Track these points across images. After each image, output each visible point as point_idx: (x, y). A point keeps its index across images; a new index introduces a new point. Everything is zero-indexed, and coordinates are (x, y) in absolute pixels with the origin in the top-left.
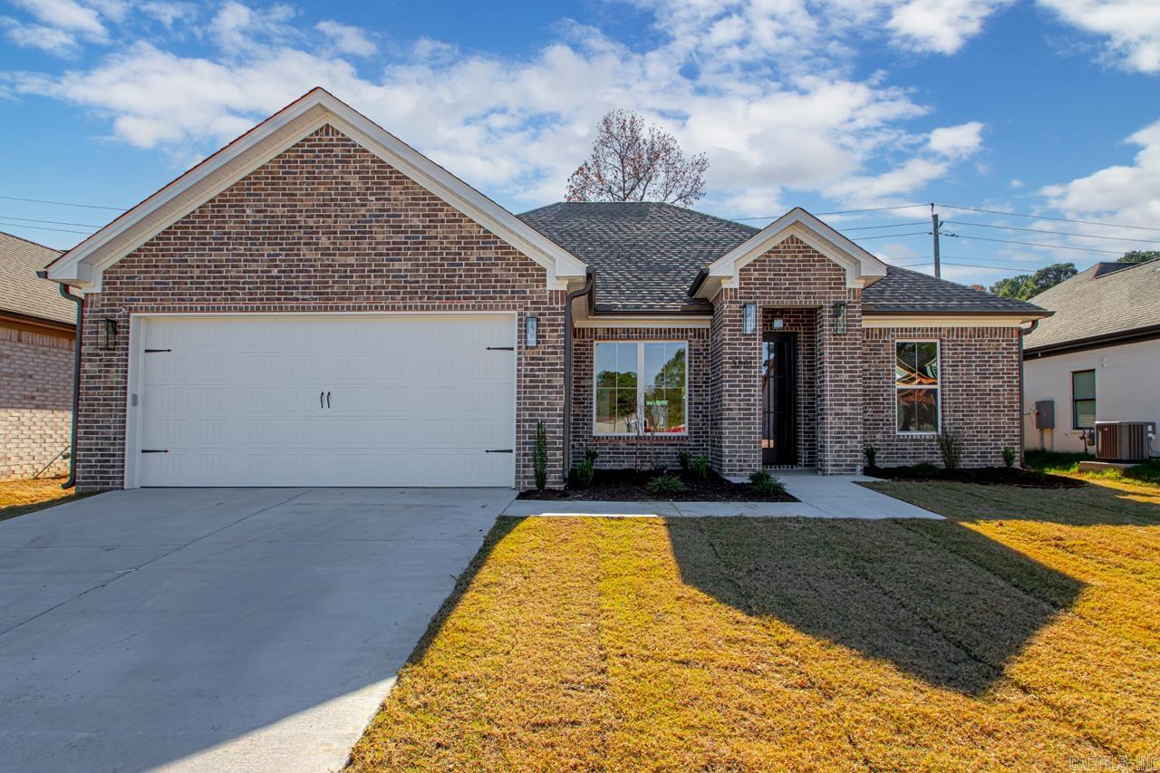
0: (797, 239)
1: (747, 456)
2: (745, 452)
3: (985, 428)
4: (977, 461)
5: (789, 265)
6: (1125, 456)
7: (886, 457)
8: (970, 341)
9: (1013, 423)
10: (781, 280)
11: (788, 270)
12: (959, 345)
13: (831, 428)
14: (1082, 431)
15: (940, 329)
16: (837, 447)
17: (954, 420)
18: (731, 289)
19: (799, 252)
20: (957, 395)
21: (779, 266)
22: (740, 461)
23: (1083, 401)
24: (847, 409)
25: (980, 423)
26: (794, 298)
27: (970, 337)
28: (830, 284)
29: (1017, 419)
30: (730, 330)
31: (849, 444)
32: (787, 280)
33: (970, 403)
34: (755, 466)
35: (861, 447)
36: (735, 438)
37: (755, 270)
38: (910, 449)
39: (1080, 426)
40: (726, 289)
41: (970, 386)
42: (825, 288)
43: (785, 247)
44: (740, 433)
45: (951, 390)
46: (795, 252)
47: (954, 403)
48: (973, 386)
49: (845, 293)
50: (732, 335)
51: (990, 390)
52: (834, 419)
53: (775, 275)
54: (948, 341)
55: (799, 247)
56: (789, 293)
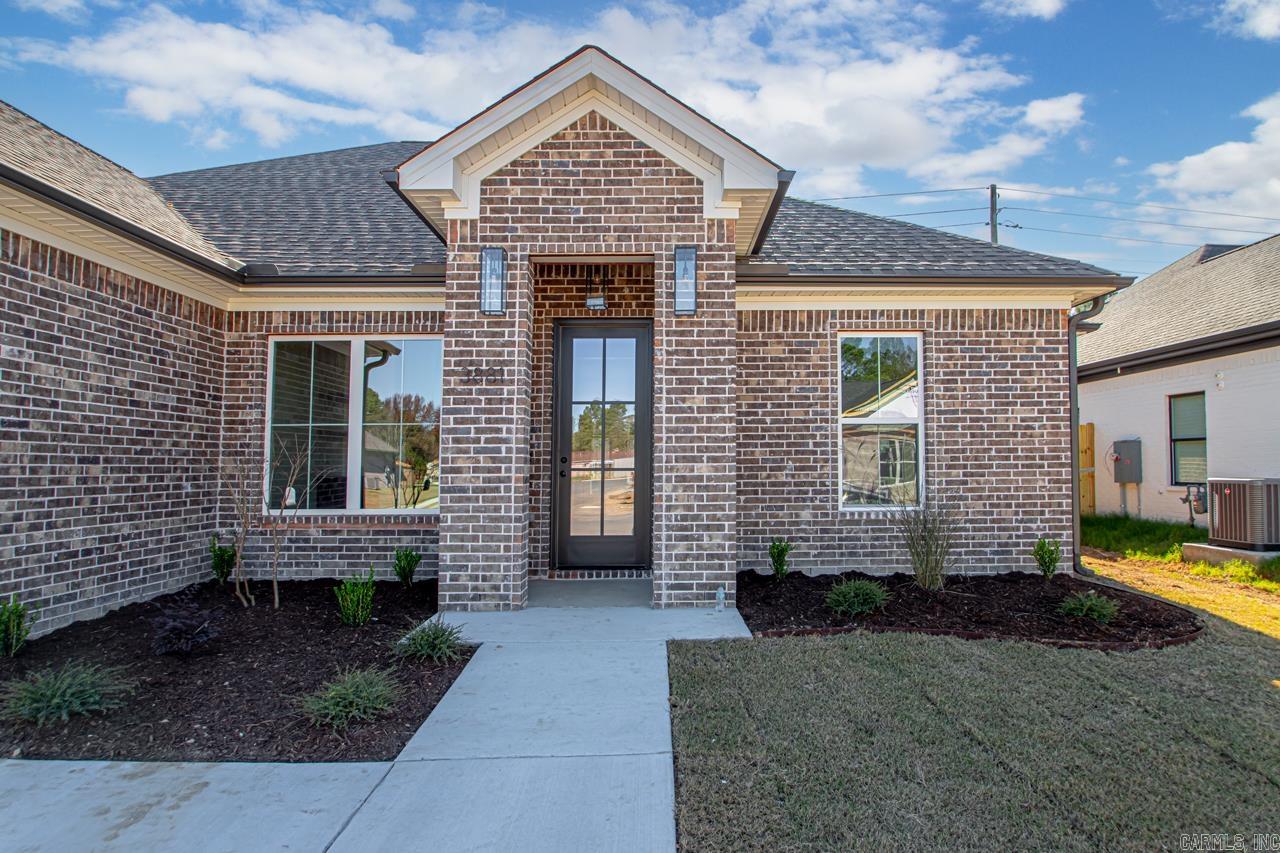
0: (604, 120)
1: (490, 568)
2: (487, 559)
3: (1006, 497)
4: (991, 561)
5: (586, 173)
6: (1260, 538)
7: (819, 555)
8: (977, 335)
9: (1060, 489)
10: (568, 202)
11: (584, 182)
12: (956, 343)
13: (669, 508)
14: (1185, 488)
15: (922, 312)
16: (681, 548)
17: (948, 483)
18: (464, 222)
19: (606, 146)
20: (953, 435)
21: (565, 173)
22: (476, 578)
23: (1186, 440)
24: (703, 469)
25: (997, 490)
26: (596, 238)
27: (979, 328)
28: (668, 210)
29: (1066, 482)
30: (459, 306)
31: (706, 541)
32: (582, 202)
33: (978, 451)
34: (507, 588)
35: (731, 547)
36: (466, 529)
37: (513, 183)
38: (866, 539)
39: (1182, 479)
40: (454, 222)
41: (978, 420)
42: (661, 220)
43: (577, 136)
44: (477, 519)
45: (943, 428)
46: (598, 145)
47: (947, 451)
48: (984, 420)
49: (701, 228)
50: (463, 315)
51: (1015, 427)
52: (675, 489)
53: (556, 192)
54: (937, 335)
55: (607, 136)
56: (586, 230)
